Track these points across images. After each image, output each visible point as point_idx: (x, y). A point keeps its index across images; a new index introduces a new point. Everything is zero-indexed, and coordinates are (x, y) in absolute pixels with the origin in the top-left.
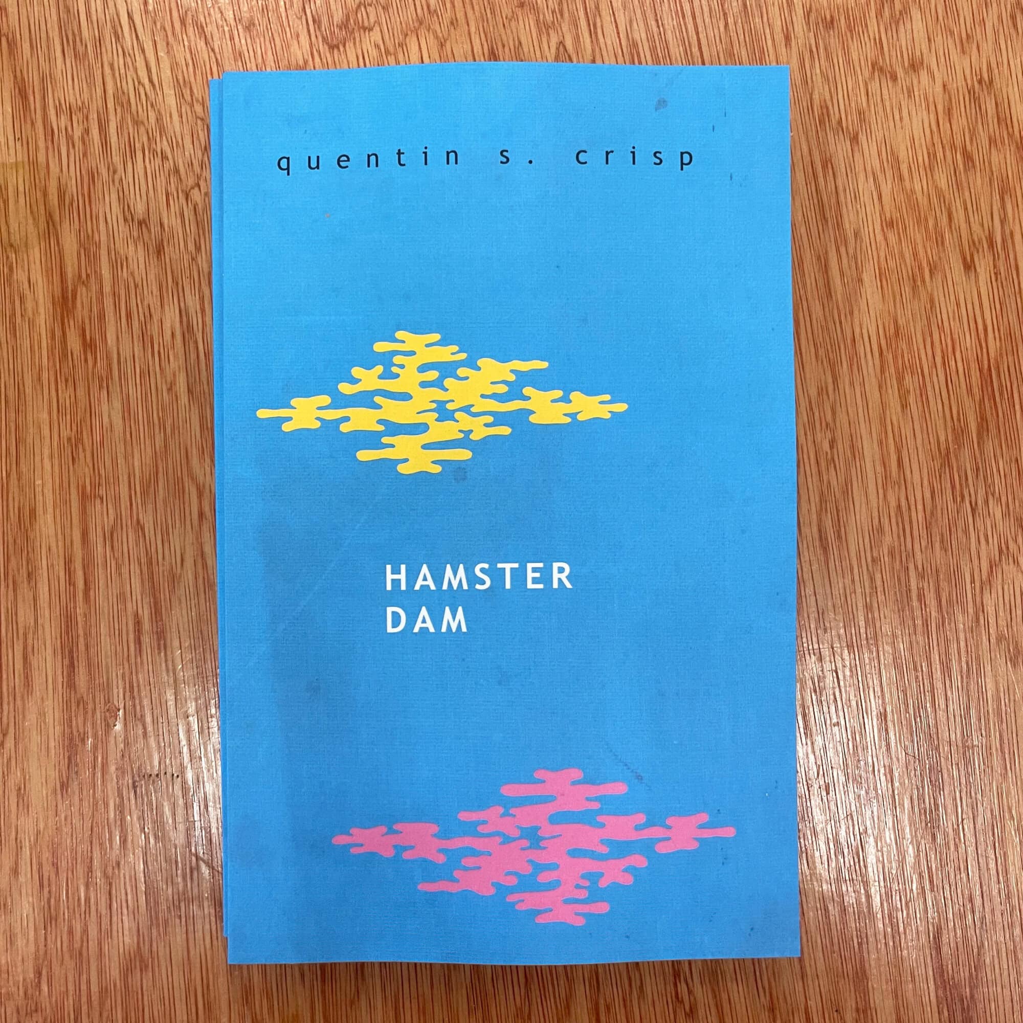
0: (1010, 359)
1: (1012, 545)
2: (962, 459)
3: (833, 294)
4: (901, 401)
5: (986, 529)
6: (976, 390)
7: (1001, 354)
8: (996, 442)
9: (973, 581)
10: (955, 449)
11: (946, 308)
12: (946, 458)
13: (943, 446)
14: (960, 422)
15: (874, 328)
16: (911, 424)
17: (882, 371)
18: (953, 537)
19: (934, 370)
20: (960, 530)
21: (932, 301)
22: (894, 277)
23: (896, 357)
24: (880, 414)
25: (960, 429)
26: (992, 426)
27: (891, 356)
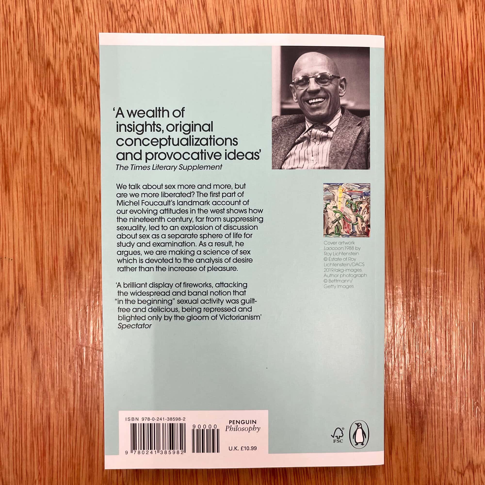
0: (480, 64)
1: (471, 169)
2: (447, 119)
3: (382, 22)
4: (415, 84)
5: (457, 158)
6: (458, 80)
7: (475, 60)
8: (467, 110)
9: (447, 187)
10: (443, 113)
11: (445, 33)
12: (437, 117)
13: (437, 110)
14: (448, 97)
15: (403, 42)
16: (419, 96)
17: (406, 67)
18: (438, 161)
19: (436, 67)
20: (442, 158)
21: (438, 29)
22: (418, 14)
23: (415, 58)
24: (402, 90)
25: (447, 102)
26: (466, 101)
27: (412, 59)
